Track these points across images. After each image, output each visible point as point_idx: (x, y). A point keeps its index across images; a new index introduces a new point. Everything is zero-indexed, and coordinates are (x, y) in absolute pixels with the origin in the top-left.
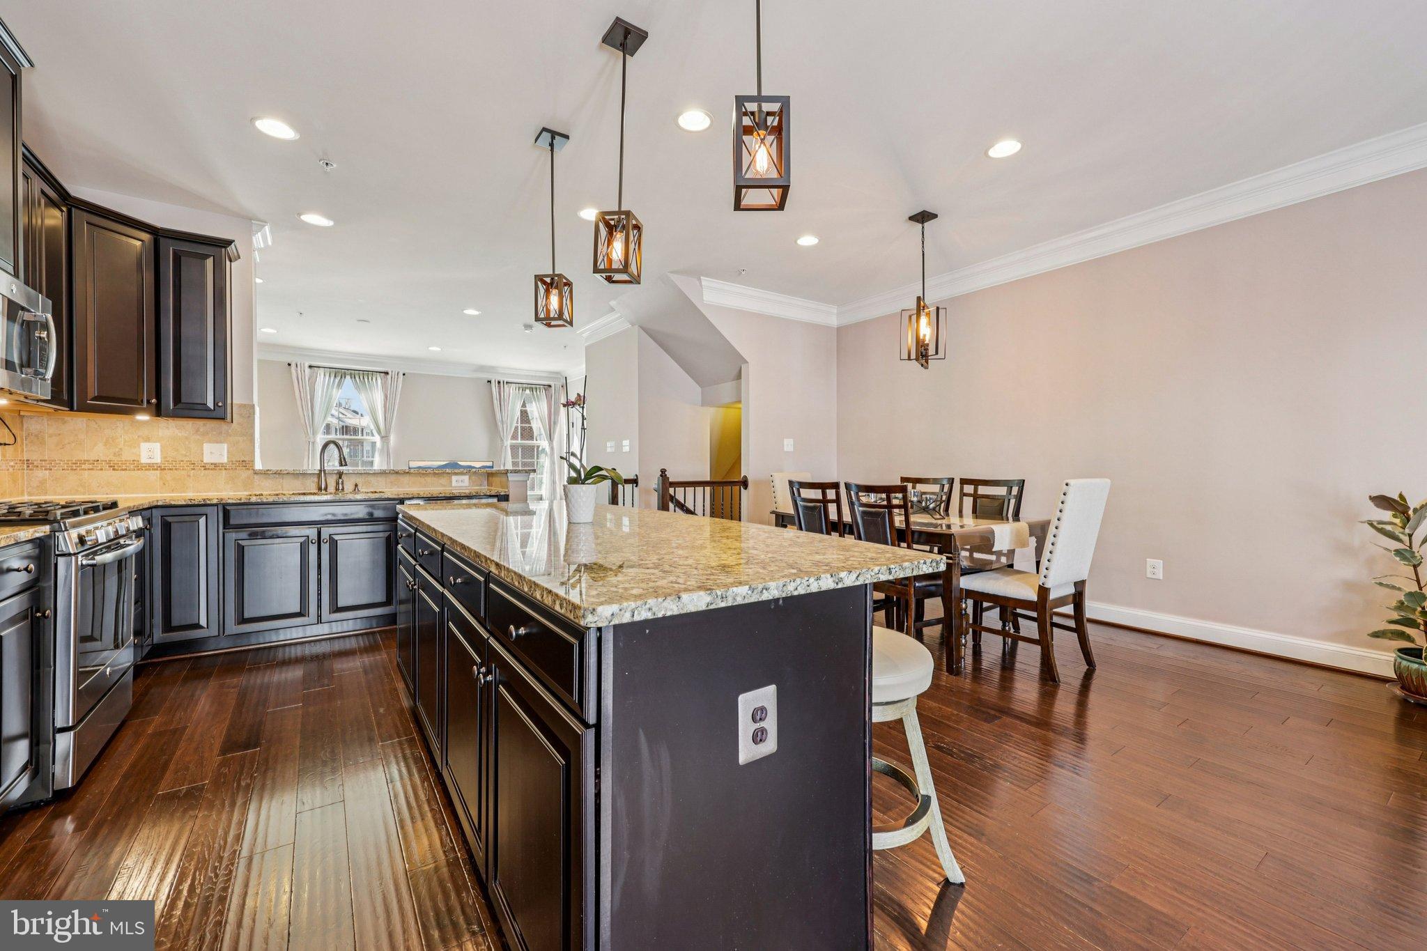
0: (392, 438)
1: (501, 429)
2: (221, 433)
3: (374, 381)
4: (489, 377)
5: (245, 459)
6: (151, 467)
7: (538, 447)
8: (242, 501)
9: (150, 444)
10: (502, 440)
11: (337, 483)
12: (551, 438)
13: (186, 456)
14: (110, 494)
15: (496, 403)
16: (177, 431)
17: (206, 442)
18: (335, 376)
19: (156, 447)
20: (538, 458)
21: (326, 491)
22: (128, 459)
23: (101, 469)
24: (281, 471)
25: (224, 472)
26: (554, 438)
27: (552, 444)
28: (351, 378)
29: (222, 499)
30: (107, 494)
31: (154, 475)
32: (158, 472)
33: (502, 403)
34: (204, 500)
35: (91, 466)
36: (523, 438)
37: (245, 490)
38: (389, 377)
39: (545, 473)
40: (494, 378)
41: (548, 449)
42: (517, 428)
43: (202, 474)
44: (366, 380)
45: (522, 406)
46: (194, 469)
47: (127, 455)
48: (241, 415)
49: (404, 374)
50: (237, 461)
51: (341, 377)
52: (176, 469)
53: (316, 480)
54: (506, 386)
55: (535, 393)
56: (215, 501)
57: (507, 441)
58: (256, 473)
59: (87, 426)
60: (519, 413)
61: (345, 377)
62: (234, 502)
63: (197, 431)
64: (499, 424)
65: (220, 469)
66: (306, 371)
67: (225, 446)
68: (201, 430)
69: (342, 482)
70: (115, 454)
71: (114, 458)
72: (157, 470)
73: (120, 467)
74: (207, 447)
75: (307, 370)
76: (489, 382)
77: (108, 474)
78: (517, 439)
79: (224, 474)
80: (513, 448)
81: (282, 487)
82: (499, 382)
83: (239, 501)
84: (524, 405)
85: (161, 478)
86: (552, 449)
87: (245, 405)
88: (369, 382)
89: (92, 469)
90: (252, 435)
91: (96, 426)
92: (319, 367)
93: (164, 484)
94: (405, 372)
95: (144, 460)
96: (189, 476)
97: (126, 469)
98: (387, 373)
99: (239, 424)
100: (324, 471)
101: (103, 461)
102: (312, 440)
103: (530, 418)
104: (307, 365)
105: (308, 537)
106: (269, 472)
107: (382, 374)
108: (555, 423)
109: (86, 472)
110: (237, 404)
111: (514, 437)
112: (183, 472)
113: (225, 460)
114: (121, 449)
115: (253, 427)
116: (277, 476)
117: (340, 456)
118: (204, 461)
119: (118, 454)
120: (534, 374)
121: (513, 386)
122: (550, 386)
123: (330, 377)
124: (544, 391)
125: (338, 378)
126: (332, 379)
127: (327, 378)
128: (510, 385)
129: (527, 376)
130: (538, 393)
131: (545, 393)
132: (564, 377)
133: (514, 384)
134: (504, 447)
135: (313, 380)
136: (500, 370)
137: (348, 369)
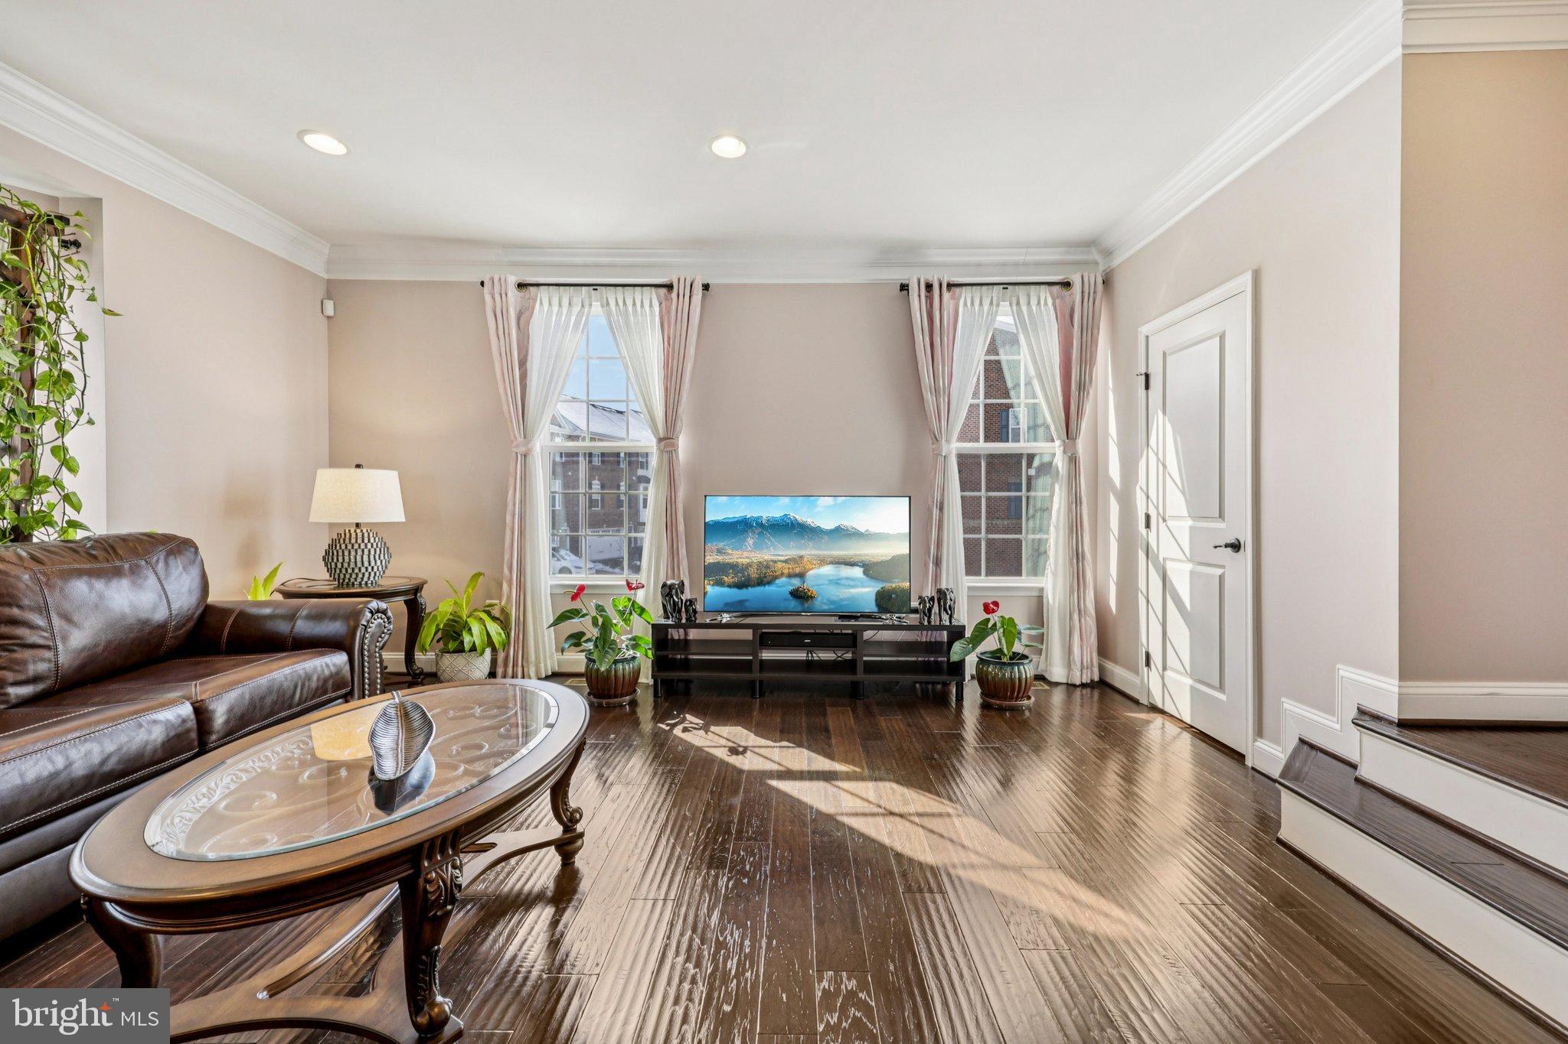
0: (683, 443)
1: (933, 408)
3: (645, 306)
4: (900, 275)
7: (1031, 458)
12: (1069, 431)
15: (921, 340)
18: (571, 305)
20: (1029, 489)
26: (1078, 428)
27: (1074, 445)
28: (602, 307)
33: (937, 342)
36: (990, 435)
38: (674, 295)
39: (1052, 529)
40: (914, 277)
41: (1060, 462)
42: (973, 408)
44: (630, 307)
45: (988, 353)
49: (706, 287)
51: (583, 306)
54: (946, 295)
55: (1024, 308)
57: (948, 441)
60: (981, 367)
61: (590, 305)
64: (929, 397)
66: (510, 294)
75: (513, 293)
76: (904, 287)
78: (977, 440)
80: (967, 463)
82: (929, 287)
84: (993, 349)
86: (1073, 460)
88: (635, 310)
92: (538, 285)
94: (709, 280)
98: (669, 287)
102: (522, 449)
103: (1010, 384)
104: (513, 280)
107: (663, 291)
108: (1082, 387)
111: (968, 433)
120: (1021, 258)
121: (965, 294)
122: (1067, 285)
123: (560, 305)
124: (1050, 301)
125: (576, 309)
126: (565, 310)
127: (555, 308)
128: (957, 290)
129: (1004, 264)
130: (1034, 308)
131: (1054, 304)
132: (1108, 253)
133: (969, 288)
134: (941, 459)
135: (523, 316)
136: (936, 257)
137: (595, 286)
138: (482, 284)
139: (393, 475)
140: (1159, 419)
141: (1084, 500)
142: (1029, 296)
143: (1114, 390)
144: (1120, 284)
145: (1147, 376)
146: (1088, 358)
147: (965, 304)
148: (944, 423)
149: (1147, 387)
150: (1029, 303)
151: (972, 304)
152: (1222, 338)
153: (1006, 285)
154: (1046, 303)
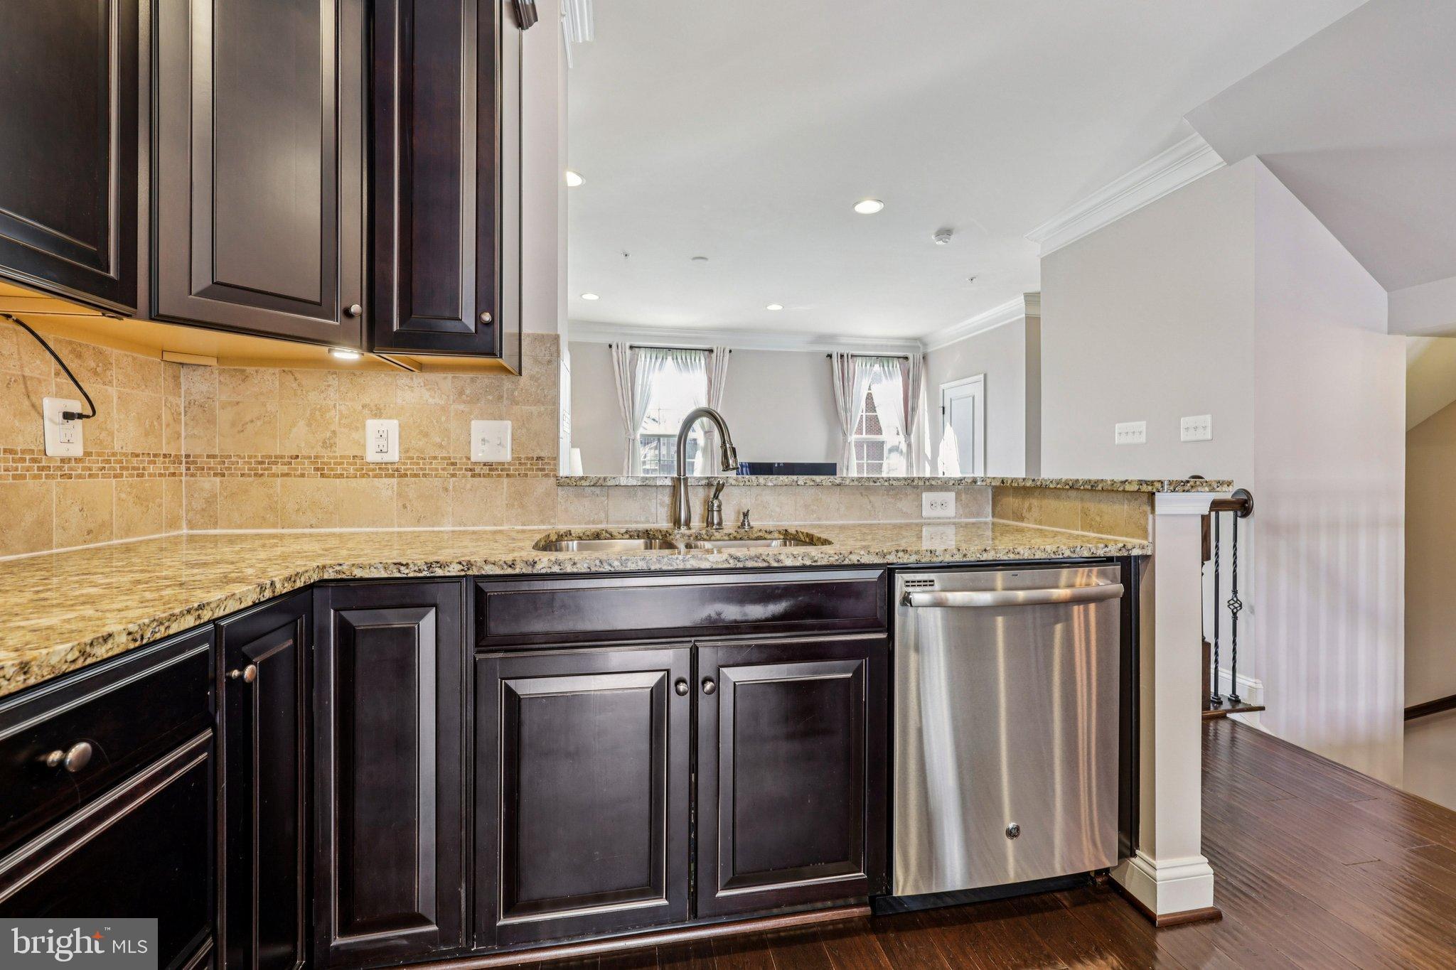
1: (844, 418)
2: (502, 397)
3: (697, 361)
4: (827, 349)
5: (542, 454)
6: (384, 470)
7: (888, 443)
8: (517, 571)
9: (381, 421)
10: (845, 434)
11: (710, 510)
12: (907, 431)
13: (441, 446)
14: (317, 527)
15: (838, 383)
16: (426, 395)
17: (477, 418)
18: (656, 358)
19: (392, 426)
20: (886, 459)
21: (689, 528)
22: (347, 453)
23: (303, 475)
24: (605, 479)
25: (505, 480)
26: (911, 431)
27: (910, 438)
28: (673, 359)
29: (470, 565)
30: (311, 526)
31: (387, 487)
32: (394, 481)
33: (846, 384)
34: (429, 566)
35: (285, 469)
36: (869, 431)
37: (542, 522)
38: (714, 355)
40: (835, 350)
41: (903, 446)
42: (861, 418)
43: (469, 486)
44: (689, 361)
46: (453, 475)
47: (344, 447)
48: (536, 361)
49: (730, 351)
50: (528, 458)
51: (663, 359)
52: (425, 476)
53: (667, 499)
54: (850, 361)
55: (886, 368)
56: (454, 570)
57: (851, 435)
58: (559, 485)
59: (281, 384)
60: (865, 400)
61: (666, 358)
62: (498, 571)
63: (461, 393)
64: (843, 413)
65: (499, 476)
66: (627, 353)
67: (508, 424)
68: (468, 392)
69: (719, 506)
70: (324, 442)
71: (323, 452)
72: (393, 476)
73: (332, 469)
74: (479, 428)
75: (628, 351)
76: (830, 356)
77: (313, 484)
78: (863, 434)
79: (505, 486)
81: (607, 516)
82: (842, 356)
83: (509, 571)
84: (870, 386)
85: (400, 495)
86: (909, 445)
87: (543, 336)
88: (691, 362)
89: (287, 475)
90: (555, 401)
91: (295, 385)
92: (640, 347)
93: (404, 506)
94: (732, 348)
95: (372, 456)
96: (446, 490)
97: (342, 475)
98: (711, 351)
99: (532, 377)
100: (686, 479)
101: (305, 457)
102: (632, 437)
104: (628, 345)
105: (668, 671)
106: (584, 483)
107: (706, 353)
108: (913, 409)
109: (279, 480)
110: (529, 335)
111: (859, 431)
112: (437, 482)
113: (506, 455)
114: (334, 432)
115: (556, 384)
116: (597, 490)
117: (724, 443)
118: (473, 459)
119: (328, 444)
120: (884, 344)
121: (859, 361)
122: (906, 358)
123: (651, 358)
124: (898, 366)
125: (660, 360)
126: (653, 360)
127: (648, 360)
128: (855, 359)
129: (876, 346)
130: (891, 368)
131: (900, 367)
132: (925, 345)
133: (860, 358)
134: (847, 444)
135: (634, 363)
136: (843, 340)
137: (670, 349)
138: (610, 346)
139: (579, 449)
140: (948, 427)
141: (914, 465)
142: (888, 363)
143: (928, 412)
144: (931, 360)
145: (944, 408)
146: (916, 395)
147: (858, 365)
148: (849, 426)
149: (943, 413)
150: (888, 366)
151: (862, 365)
152: (973, 398)
153: (878, 357)
154: (896, 367)
